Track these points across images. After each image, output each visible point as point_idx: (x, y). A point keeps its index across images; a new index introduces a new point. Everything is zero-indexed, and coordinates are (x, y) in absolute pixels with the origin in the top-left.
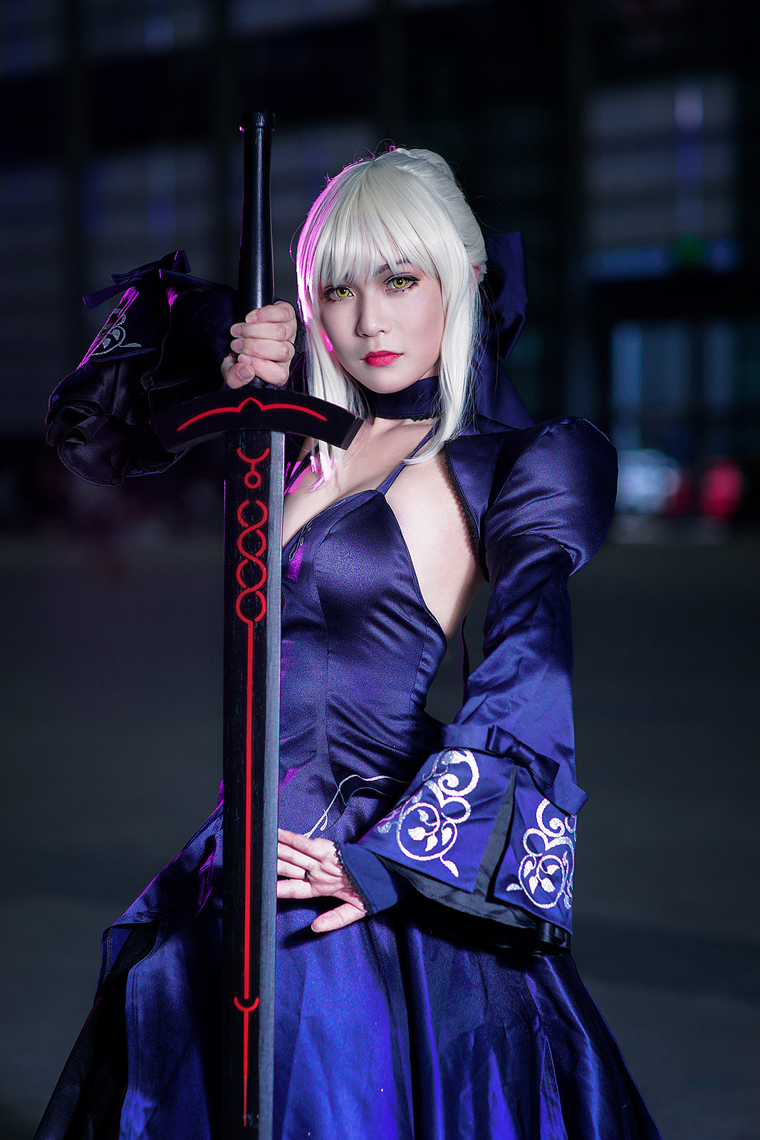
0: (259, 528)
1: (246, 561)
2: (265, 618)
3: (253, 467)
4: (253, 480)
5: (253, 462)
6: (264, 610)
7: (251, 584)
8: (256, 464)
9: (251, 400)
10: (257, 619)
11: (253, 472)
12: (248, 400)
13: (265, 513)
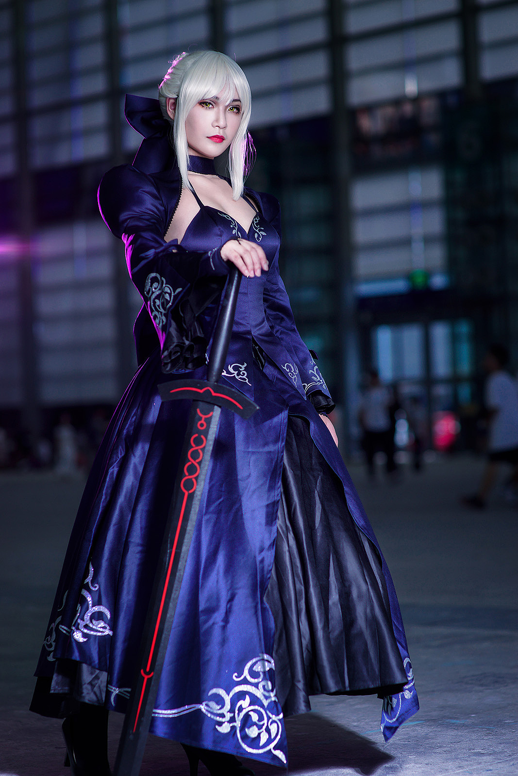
0: (200, 449)
1: (190, 463)
2: (194, 492)
3: (203, 419)
4: (202, 425)
5: (204, 417)
6: (194, 488)
7: (190, 474)
8: (205, 418)
9: (208, 389)
10: (190, 492)
11: (202, 421)
12: (206, 388)
13: (205, 441)
